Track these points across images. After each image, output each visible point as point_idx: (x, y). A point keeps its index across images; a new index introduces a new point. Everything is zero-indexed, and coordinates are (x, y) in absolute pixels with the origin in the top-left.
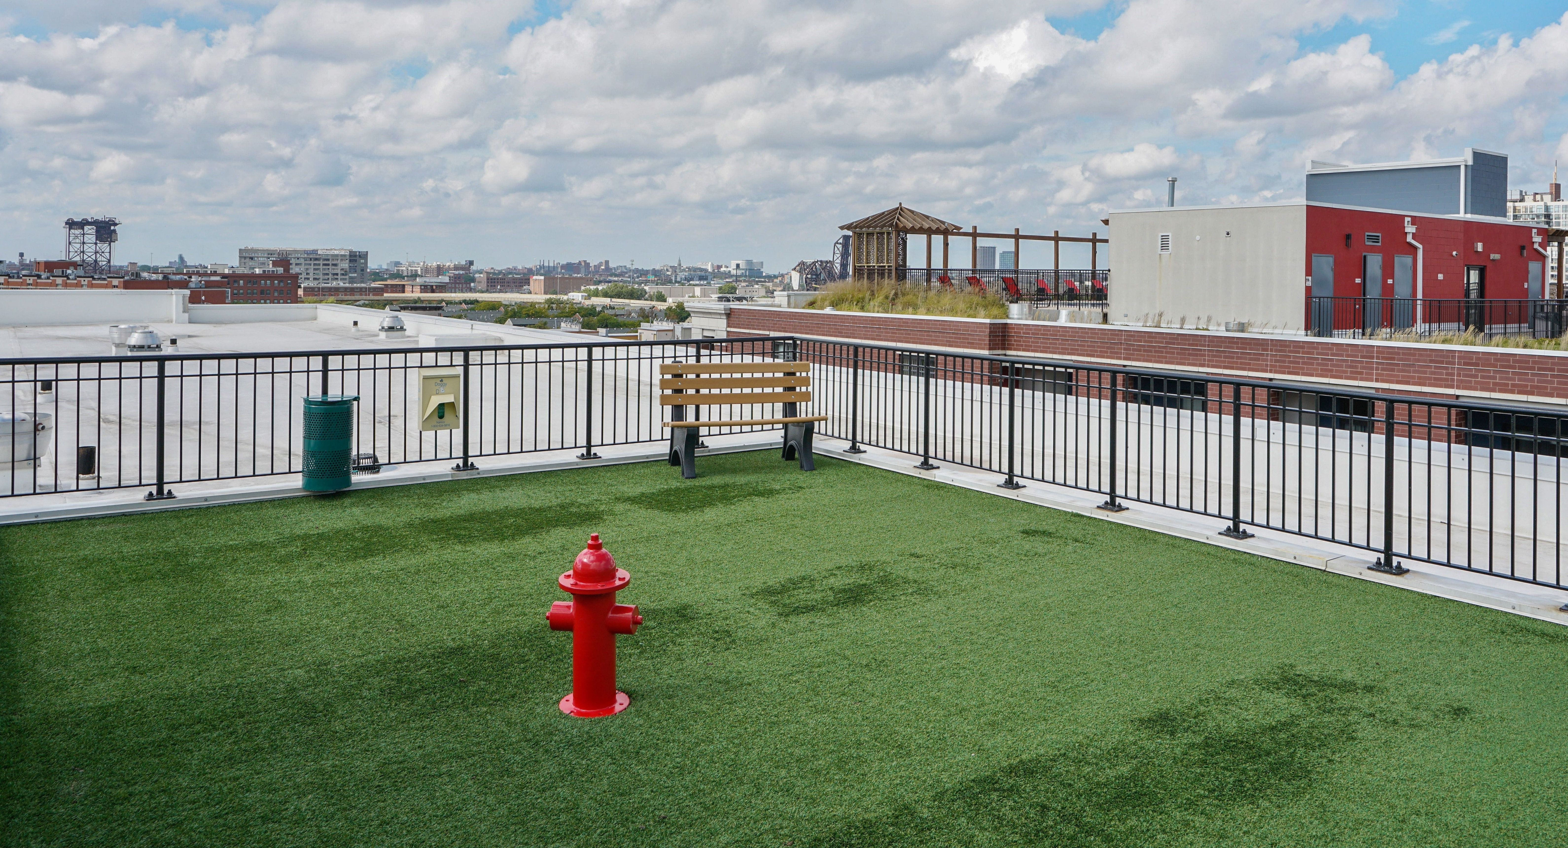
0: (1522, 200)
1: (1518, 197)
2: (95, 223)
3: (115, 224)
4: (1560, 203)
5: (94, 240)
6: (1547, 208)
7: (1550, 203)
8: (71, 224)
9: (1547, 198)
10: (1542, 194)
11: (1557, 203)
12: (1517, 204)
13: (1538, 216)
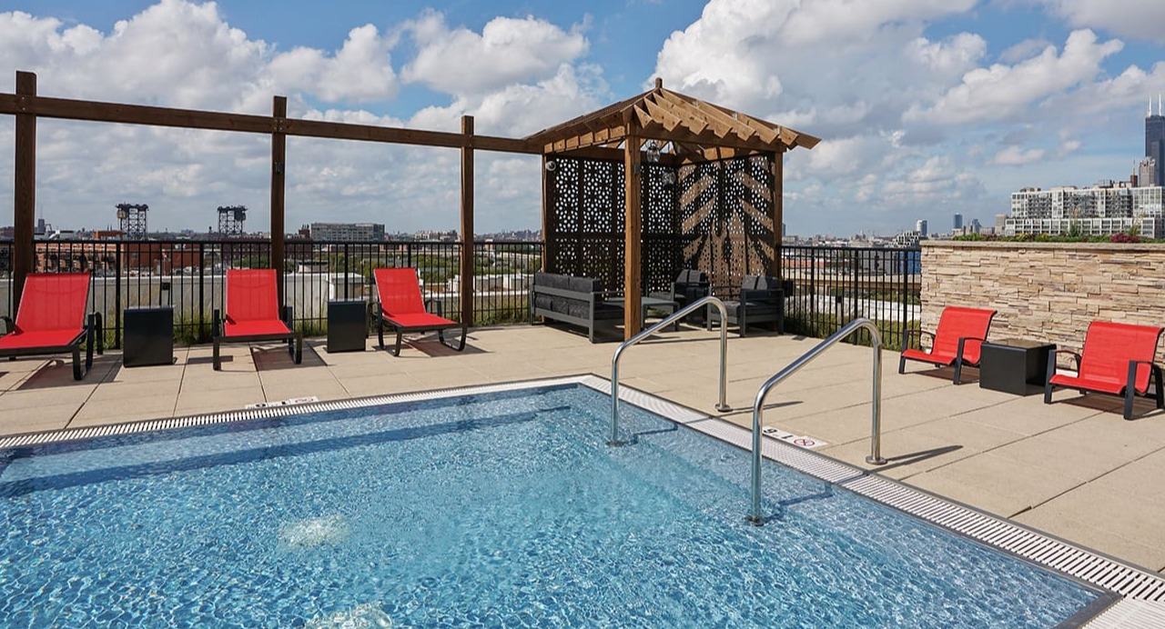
0: (1112, 187)
1: (1109, 185)
2: (234, 209)
3: (245, 210)
4: (1138, 189)
5: (233, 218)
6: (1129, 191)
7: (1130, 189)
8: (221, 210)
9: (1129, 186)
10: (1125, 183)
11: (1136, 189)
12: (1108, 189)
13: (1123, 197)
